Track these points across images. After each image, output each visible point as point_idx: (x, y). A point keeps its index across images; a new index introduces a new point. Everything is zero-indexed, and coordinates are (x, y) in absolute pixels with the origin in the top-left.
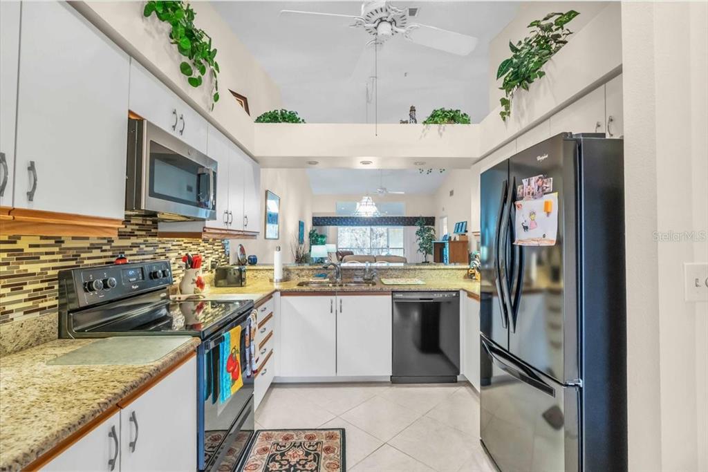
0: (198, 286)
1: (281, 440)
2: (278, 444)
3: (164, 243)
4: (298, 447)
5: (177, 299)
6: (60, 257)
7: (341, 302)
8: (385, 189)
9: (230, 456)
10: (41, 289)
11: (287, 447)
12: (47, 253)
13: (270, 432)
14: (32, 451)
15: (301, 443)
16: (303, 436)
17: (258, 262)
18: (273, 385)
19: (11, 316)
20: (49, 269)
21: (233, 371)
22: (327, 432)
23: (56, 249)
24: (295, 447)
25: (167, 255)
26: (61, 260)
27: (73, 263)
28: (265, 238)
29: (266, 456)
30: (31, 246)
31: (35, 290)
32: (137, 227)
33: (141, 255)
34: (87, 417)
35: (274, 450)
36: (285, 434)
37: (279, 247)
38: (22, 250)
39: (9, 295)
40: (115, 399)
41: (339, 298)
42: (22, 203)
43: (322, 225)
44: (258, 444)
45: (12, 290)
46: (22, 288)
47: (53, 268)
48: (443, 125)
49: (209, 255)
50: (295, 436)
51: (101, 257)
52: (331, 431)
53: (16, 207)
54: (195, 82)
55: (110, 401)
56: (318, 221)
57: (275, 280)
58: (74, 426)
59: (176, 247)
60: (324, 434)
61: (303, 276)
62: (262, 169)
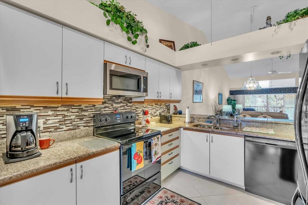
0: (146, 122)
1: (169, 196)
2: (167, 197)
3: (135, 105)
4: (175, 203)
5: (138, 127)
6: (94, 110)
7: (212, 137)
8: (275, 71)
9: (148, 194)
10: (89, 120)
11: (170, 200)
12: (90, 109)
13: (167, 190)
14: (35, 169)
15: (176, 202)
16: (180, 199)
17: (182, 113)
18: (179, 169)
19: (80, 127)
20: (91, 114)
21: (137, 160)
22: (191, 202)
23: (93, 108)
24: (173, 202)
25: (137, 110)
26: (95, 111)
27: (99, 112)
28: (193, 102)
29: (160, 200)
30: (85, 107)
31: (87, 120)
32: (123, 100)
33: (125, 110)
34: (57, 163)
35: (164, 199)
36: (173, 194)
37: (188, 107)
38: (82, 108)
39: (79, 121)
40: (70, 160)
41: (211, 135)
42: (64, 96)
43: (235, 94)
44: (160, 194)
45: (80, 120)
46: (83, 119)
47: (92, 114)
48: (294, 22)
49: (158, 110)
50: (176, 197)
51: (109, 110)
52: (193, 203)
53: (63, 97)
54: (134, 43)
55: (68, 160)
56: (232, 93)
57: (186, 122)
58: (51, 165)
59: (141, 107)
60: (189, 202)
61: (200, 121)
62: (182, 72)
